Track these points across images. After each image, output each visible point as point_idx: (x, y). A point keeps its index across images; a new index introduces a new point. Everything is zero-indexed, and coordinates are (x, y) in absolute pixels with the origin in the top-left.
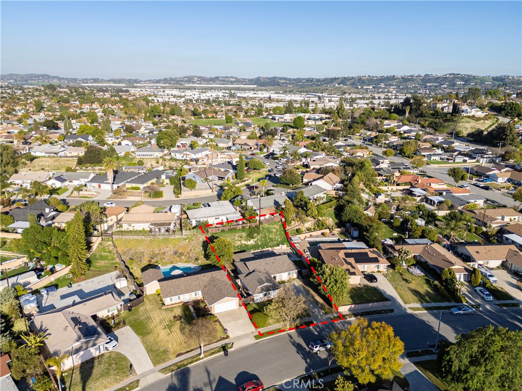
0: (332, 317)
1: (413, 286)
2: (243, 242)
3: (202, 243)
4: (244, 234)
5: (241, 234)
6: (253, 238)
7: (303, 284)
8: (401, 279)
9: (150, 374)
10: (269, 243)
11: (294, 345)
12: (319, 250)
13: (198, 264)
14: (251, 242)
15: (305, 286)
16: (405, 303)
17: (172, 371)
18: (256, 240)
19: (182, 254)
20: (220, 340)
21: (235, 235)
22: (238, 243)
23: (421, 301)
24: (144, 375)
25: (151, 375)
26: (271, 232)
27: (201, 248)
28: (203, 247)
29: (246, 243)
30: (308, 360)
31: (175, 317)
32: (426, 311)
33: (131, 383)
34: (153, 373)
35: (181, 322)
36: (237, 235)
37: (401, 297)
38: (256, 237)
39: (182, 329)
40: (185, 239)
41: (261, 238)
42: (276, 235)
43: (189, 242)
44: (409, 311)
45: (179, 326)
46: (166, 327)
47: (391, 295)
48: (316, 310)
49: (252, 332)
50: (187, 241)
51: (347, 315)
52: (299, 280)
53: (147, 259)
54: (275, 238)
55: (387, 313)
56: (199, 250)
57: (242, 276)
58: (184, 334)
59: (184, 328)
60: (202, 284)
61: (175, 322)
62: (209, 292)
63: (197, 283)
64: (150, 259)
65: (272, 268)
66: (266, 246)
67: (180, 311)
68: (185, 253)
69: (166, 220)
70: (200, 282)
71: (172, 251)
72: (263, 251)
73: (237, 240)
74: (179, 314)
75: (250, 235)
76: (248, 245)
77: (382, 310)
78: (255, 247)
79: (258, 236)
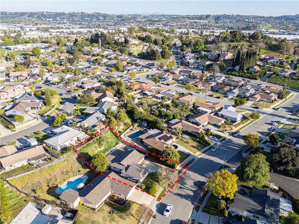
1: (190, 144)
2: (99, 150)
3: (76, 160)
4: (97, 145)
5: (95, 145)
6: (102, 145)
8: (183, 142)
10: (111, 145)
11: (176, 195)
12: (142, 140)
13: (82, 174)
14: (102, 148)
16: (195, 154)
18: (104, 146)
19: (67, 172)
21: (92, 148)
23: (199, 150)
26: (108, 138)
27: (78, 163)
28: (78, 162)
29: (100, 150)
30: (189, 199)
31: (110, 213)
32: (204, 154)
35: (116, 213)
36: (93, 147)
37: (192, 151)
39: (121, 217)
41: (106, 143)
42: (111, 138)
43: (68, 162)
44: (199, 157)
45: (117, 216)
46: (111, 221)
47: (187, 152)
49: (154, 199)
50: (66, 162)
51: (181, 170)
52: (146, 161)
53: (46, 185)
54: (112, 141)
55: (193, 161)
56: (77, 165)
57: (123, 171)
58: (125, 219)
59: (121, 216)
60: (108, 185)
61: (113, 215)
62: (118, 189)
63: (106, 187)
64: (47, 184)
65: (134, 160)
66: (111, 147)
67: (107, 207)
68: (70, 170)
69: (39, 152)
70: (107, 185)
71: (59, 173)
72: (112, 151)
73: (95, 150)
74: (110, 210)
75: (100, 144)
76: (102, 150)
77: (191, 161)
78: (106, 150)
79: (104, 143)
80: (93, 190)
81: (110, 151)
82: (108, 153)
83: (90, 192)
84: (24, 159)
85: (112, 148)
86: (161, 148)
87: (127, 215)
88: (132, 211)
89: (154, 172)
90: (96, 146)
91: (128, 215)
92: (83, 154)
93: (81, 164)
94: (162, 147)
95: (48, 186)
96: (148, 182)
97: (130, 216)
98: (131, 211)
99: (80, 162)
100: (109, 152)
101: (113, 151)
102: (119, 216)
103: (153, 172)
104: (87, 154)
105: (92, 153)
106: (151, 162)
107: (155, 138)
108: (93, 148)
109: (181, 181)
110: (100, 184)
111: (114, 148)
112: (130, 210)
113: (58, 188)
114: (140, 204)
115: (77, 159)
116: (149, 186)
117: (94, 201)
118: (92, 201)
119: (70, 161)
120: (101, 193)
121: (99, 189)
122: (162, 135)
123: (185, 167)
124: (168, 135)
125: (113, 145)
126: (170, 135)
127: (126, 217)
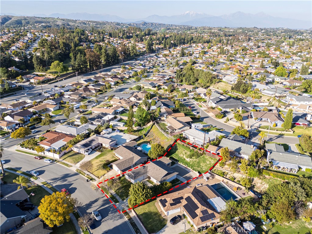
0: (125, 210)
2: (184, 157)
3: (169, 145)
4: (189, 153)
6: (191, 158)
10: (195, 166)
14: (188, 160)
18: (191, 160)
22: (182, 155)
24: (75, 167)
26: (204, 162)
31: (108, 160)
33: (71, 166)
35: (105, 163)
36: (185, 151)
38: (193, 159)
40: (167, 139)
41: (195, 161)
42: (206, 165)
45: (102, 163)
46: (101, 161)
51: (129, 216)
54: (203, 167)
59: (101, 165)
61: (105, 161)
64: (152, 140)
65: (153, 172)
67: (112, 160)
70: (128, 155)
72: (187, 168)
75: (190, 156)
76: (185, 160)
78: (187, 163)
79: (195, 159)
80: (126, 149)
81: (185, 166)
82: (183, 165)
84: (171, 124)
85: (191, 168)
88: (101, 170)
90: (187, 153)
92: (176, 147)
97: (98, 169)
99: (168, 148)
100: (184, 165)
101: (186, 170)
105: (178, 153)
107: (191, 193)
110: (130, 151)
114: (105, 175)
117: (117, 150)
119: (168, 142)
122: (196, 201)
123: (132, 222)
124: (198, 212)
125: (196, 168)
126: (198, 214)
127: (98, 167)
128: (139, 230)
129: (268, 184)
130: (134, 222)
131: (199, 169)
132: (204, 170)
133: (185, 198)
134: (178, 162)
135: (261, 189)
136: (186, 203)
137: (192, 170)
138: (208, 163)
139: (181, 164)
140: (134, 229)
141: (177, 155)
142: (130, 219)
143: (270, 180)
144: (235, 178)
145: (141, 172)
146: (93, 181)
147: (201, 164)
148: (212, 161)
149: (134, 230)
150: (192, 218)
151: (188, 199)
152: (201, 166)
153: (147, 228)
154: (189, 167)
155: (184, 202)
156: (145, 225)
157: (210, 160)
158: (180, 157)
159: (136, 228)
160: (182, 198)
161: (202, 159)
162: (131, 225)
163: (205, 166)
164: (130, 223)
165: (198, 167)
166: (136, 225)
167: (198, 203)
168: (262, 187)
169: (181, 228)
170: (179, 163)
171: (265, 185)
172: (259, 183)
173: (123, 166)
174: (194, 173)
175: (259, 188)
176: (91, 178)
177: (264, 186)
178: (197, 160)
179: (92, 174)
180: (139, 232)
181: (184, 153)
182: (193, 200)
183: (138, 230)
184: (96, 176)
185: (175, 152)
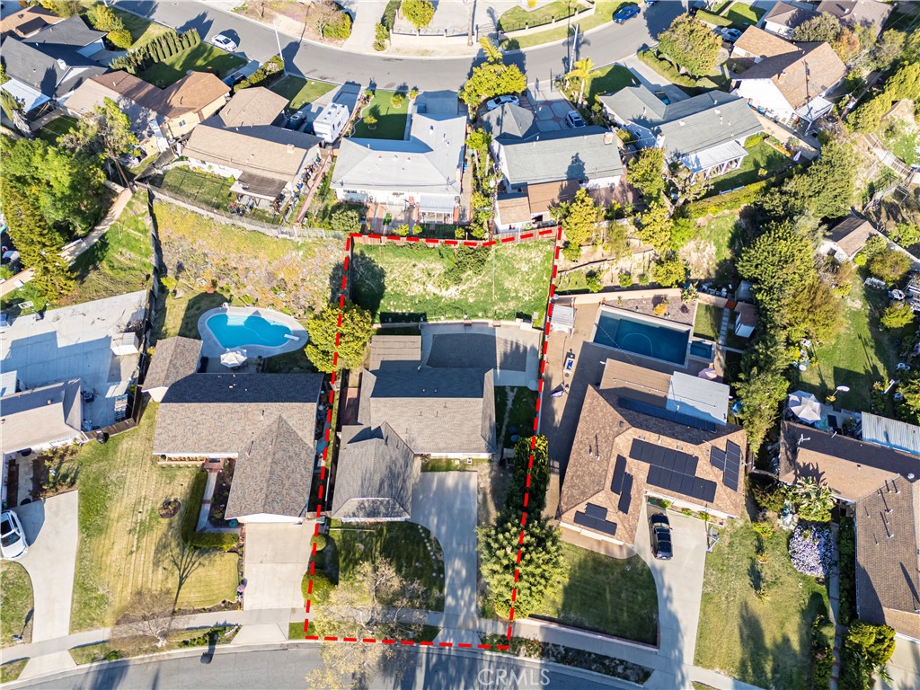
0: (489, 633)
2: (431, 288)
3: (330, 271)
4: (439, 267)
5: (433, 265)
6: (458, 281)
7: (488, 491)
8: (746, 564)
9: (54, 652)
10: (494, 304)
12: (590, 387)
13: (305, 325)
14: (451, 293)
15: (489, 497)
16: (697, 662)
17: (93, 660)
18: (464, 287)
19: (282, 285)
20: (219, 609)
21: (414, 266)
22: (416, 290)
24: (44, 649)
25: (53, 655)
26: (512, 272)
27: (328, 282)
28: (332, 278)
29: (437, 291)
31: (167, 503)
33: (10, 662)
34: (59, 651)
35: (170, 524)
36: (420, 265)
37: (701, 636)
38: (467, 280)
39: (162, 547)
41: (481, 285)
42: (524, 281)
43: (305, 257)
45: (160, 533)
46: (135, 529)
47: (680, 616)
48: (467, 591)
49: (293, 610)
50: (301, 253)
51: (526, 641)
52: (488, 471)
53: (210, 278)
54: (516, 291)
55: (626, 678)
56: (321, 284)
57: (348, 432)
58: (156, 563)
59: (165, 547)
60: (250, 432)
61: (160, 519)
62: (248, 469)
63: (239, 429)
64: (214, 278)
65: (427, 432)
66: (485, 311)
67: (186, 485)
68: (290, 286)
69: (279, 169)
70: (247, 428)
71: (263, 270)
72: (470, 325)
73: (416, 280)
74: (178, 497)
75: (454, 275)
76: (442, 297)
77: (622, 662)
78: (456, 307)
79: (475, 280)
80: (202, 404)
81: (462, 321)
82: (450, 321)
83: (186, 404)
84: (236, 165)
85: (485, 316)
86: (575, 492)
87: (174, 561)
88: (201, 569)
89: (433, 536)
90: (432, 270)
91: (176, 564)
92: (369, 266)
93: (334, 293)
94: (583, 493)
95: (214, 284)
96: (361, 542)
97: (178, 572)
98: (196, 565)
99: (334, 285)
100: (455, 321)
101: (474, 331)
102: (161, 539)
103: (428, 532)
104: (382, 274)
105: (398, 286)
106: (494, 492)
107: (626, 424)
108: (415, 269)
109: (452, 671)
110: (237, 405)
111: (491, 322)
112: (201, 560)
113: (219, 311)
114: (246, 576)
115: (337, 268)
116: (341, 560)
117: (164, 436)
118: (161, 430)
119: (313, 257)
120: (205, 432)
121: (216, 417)
122: (670, 444)
123: (559, 653)
124: (706, 471)
125: (501, 309)
126: (710, 478)
127: (167, 563)
128: (608, 657)
129: (712, 242)
130: (567, 650)
131: (512, 305)
132: (527, 298)
133: (626, 454)
134: (425, 320)
135: (705, 266)
136: (646, 466)
137: (497, 323)
138: (525, 268)
139: (443, 320)
140: (591, 669)
141: (397, 295)
142: (545, 650)
143: (712, 227)
144: (627, 272)
145: (394, 462)
146: (228, 641)
147: (507, 284)
148: (533, 255)
149: (595, 670)
150: (705, 502)
151: (639, 450)
152: (508, 291)
153: (628, 634)
154: (476, 316)
155: (639, 470)
156: (613, 632)
157: (523, 253)
158: (414, 297)
159: (595, 661)
160: (621, 461)
161: (498, 265)
162: (567, 666)
163: (523, 285)
164: (558, 662)
165: (504, 299)
166: (579, 652)
167: (681, 443)
168: (705, 260)
169: (693, 547)
170: (430, 322)
171: (708, 249)
172: (693, 254)
173: (293, 493)
174: (507, 326)
175: (698, 267)
176: (200, 634)
177: (705, 253)
178: (485, 277)
179: (183, 612)
180: (617, 665)
181: (417, 274)
182: (659, 443)
183: (607, 662)
184: (210, 610)
185: (382, 287)
